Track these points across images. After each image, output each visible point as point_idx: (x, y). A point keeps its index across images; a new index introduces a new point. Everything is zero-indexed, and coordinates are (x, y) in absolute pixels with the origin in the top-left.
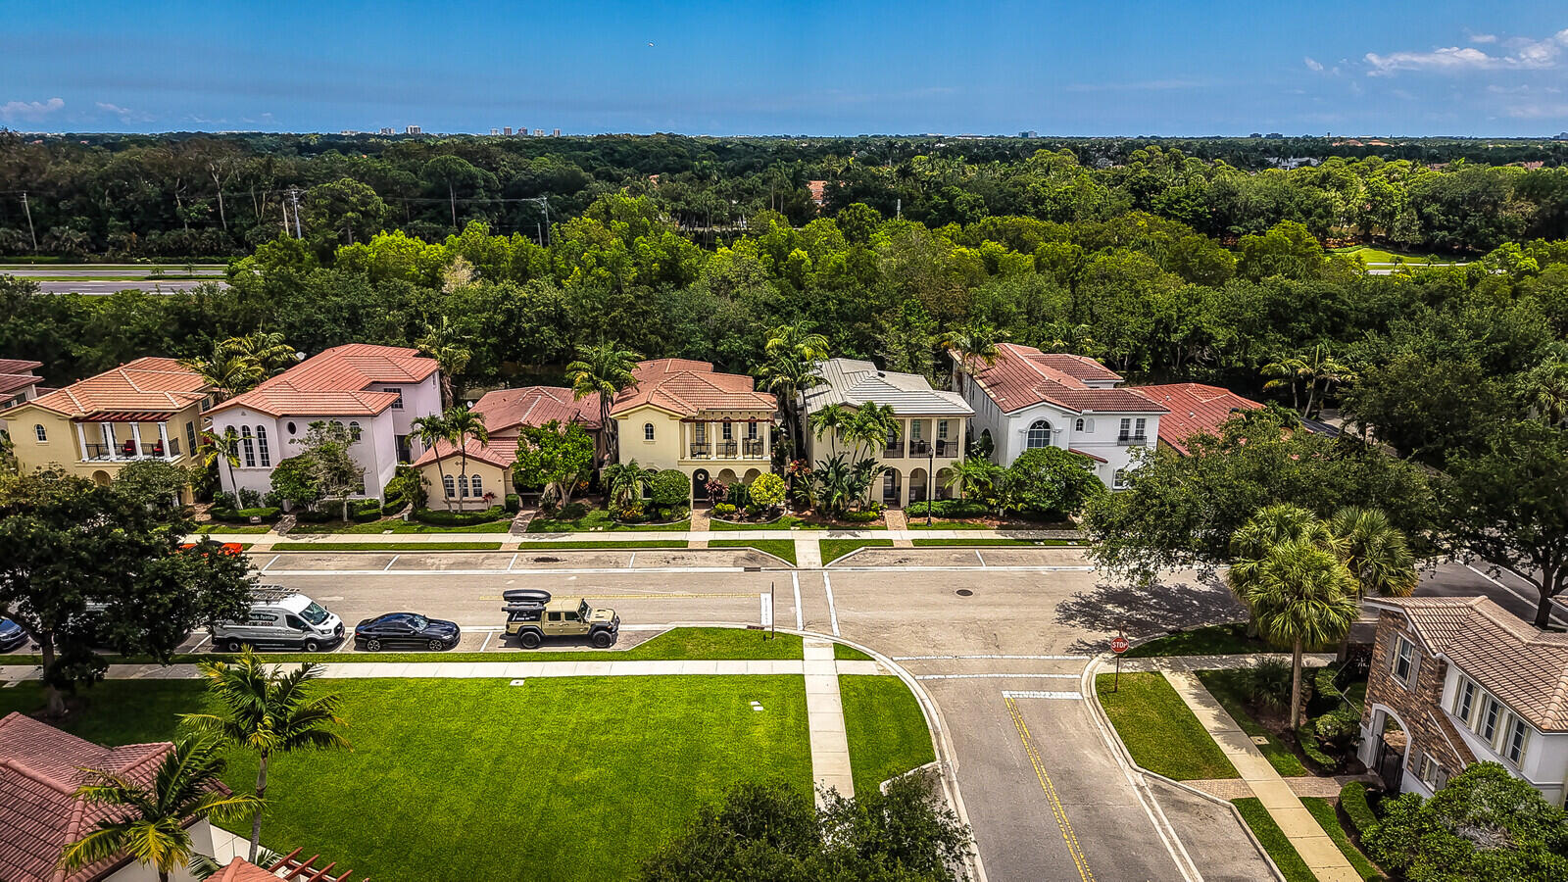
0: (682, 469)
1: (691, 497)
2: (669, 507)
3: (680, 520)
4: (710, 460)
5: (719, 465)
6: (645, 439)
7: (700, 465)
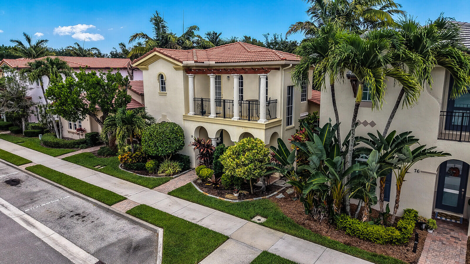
3: (164, 175)
4: (208, 117)
5: (216, 124)
6: (161, 90)
7: (200, 123)
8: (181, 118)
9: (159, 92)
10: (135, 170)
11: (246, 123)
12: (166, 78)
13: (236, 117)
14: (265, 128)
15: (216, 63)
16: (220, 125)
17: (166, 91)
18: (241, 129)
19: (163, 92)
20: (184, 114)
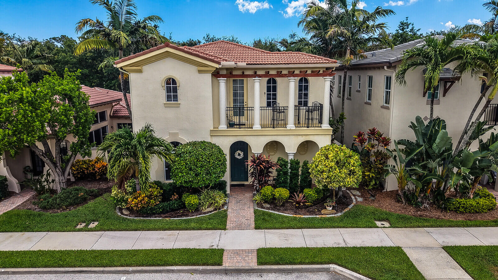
0: (216, 141)
1: (227, 177)
2: (196, 191)
3: (212, 210)
4: (252, 129)
5: (264, 136)
6: (167, 101)
7: (239, 136)
8: (208, 134)
9: (163, 102)
10: (161, 213)
11: (304, 130)
12: (180, 84)
13: (291, 125)
14: (332, 134)
15: (247, 64)
16: (272, 136)
17: (177, 101)
18: (300, 137)
19: (172, 102)
20: (212, 129)
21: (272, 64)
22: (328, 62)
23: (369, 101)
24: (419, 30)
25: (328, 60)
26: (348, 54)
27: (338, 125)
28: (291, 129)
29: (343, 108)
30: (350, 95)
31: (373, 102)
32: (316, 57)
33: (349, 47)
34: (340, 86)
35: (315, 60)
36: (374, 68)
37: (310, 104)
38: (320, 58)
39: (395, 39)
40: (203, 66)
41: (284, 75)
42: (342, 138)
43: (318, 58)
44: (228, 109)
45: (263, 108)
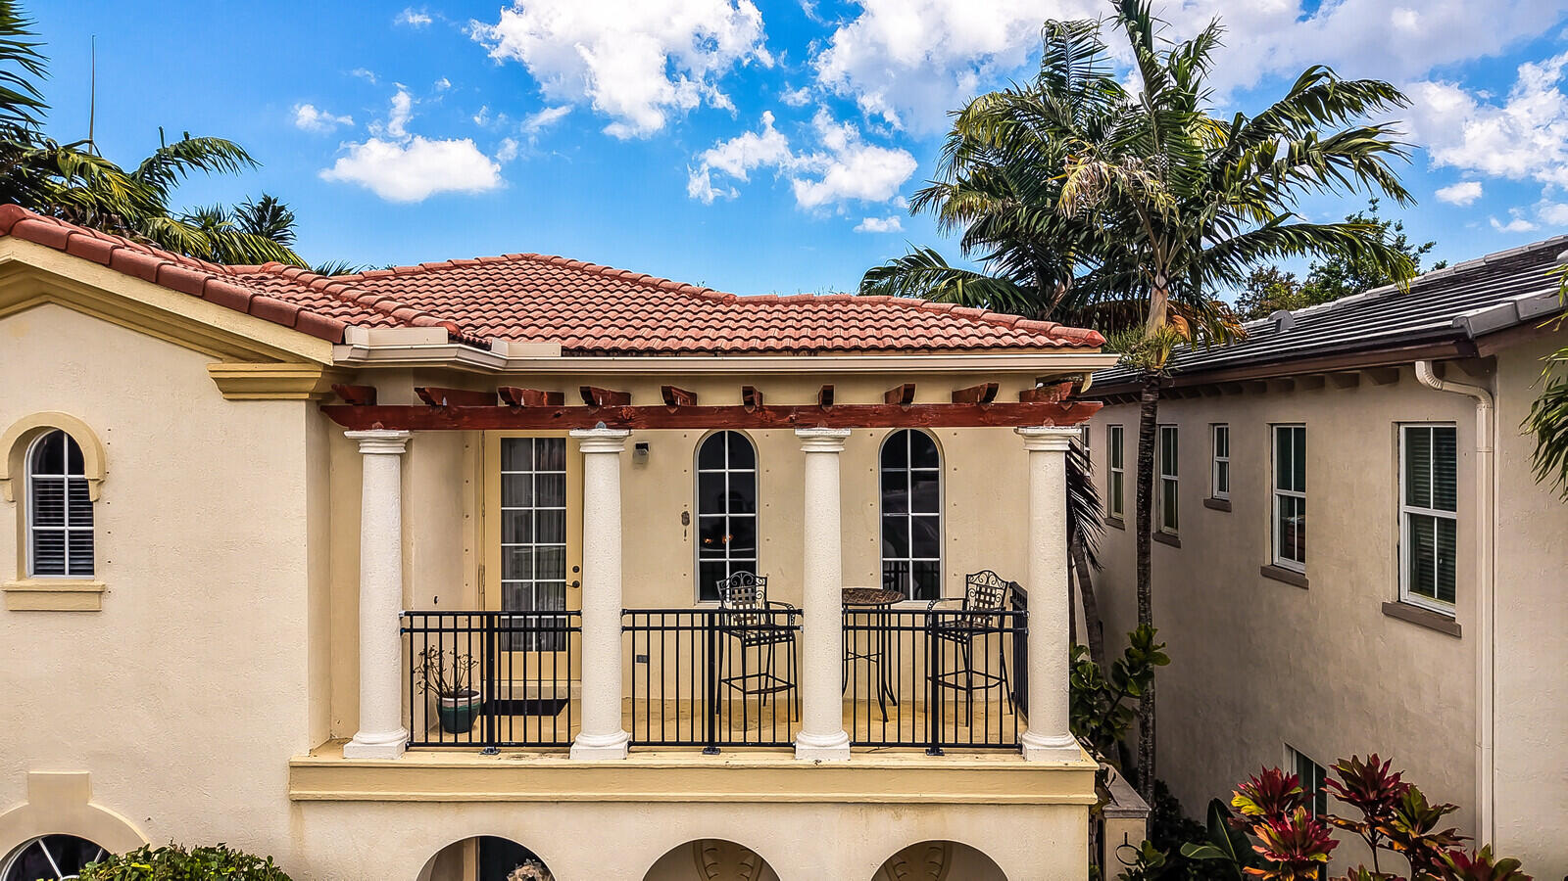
0: (327, 835)
4: (563, 761)
5: (646, 807)
6: (36, 572)
7: (479, 808)
8: (275, 788)
9: (12, 582)
11: (908, 771)
12: (102, 464)
13: (822, 736)
15: (566, 351)
16: (696, 811)
17: (91, 572)
18: (882, 820)
19: (66, 581)
20: (302, 756)
21: (715, 352)
22: (1044, 340)
23: (1293, 565)
24: (1429, 246)
25: (1047, 333)
26: (1159, 313)
27: (1121, 695)
28: (825, 763)
29: (1144, 599)
30: (1171, 520)
31: (1318, 565)
32: (979, 318)
33: (1163, 274)
34: (1118, 475)
35: (971, 335)
36: (1316, 384)
37: (952, 588)
38: (1004, 324)
39: (1327, 283)
40: (249, 356)
41: (773, 415)
42: (1146, 755)
43: (992, 324)
44: (419, 622)
45: (641, 620)
